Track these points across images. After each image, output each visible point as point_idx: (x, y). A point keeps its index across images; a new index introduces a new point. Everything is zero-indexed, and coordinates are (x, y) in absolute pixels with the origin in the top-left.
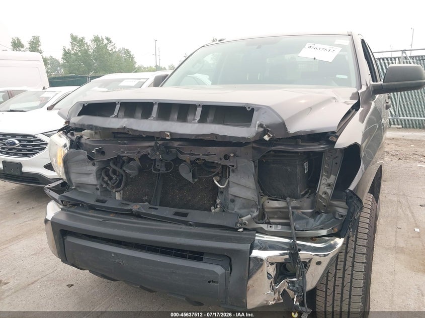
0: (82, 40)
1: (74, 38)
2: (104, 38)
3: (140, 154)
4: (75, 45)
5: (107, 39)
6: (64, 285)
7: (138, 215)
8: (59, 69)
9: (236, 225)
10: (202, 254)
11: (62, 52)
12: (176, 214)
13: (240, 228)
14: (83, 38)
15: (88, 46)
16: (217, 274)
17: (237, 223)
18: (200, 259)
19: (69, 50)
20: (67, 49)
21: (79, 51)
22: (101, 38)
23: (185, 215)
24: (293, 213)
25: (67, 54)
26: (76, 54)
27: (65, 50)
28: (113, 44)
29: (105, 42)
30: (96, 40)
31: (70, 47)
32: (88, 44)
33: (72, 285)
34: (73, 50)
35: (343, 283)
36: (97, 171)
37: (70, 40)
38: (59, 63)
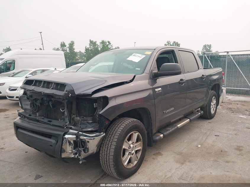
0: (95, 43)
1: (91, 42)
2: (107, 42)
3: (41, 98)
4: (91, 45)
5: (108, 42)
6: (24, 152)
7: (38, 121)
8: (83, 58)
9: (64, 126)
10: (51, 136)
11: (85, 49)
12: (49, 121)
13: (65, 127)
14: (96, 42)
15: (98, 46)
16: (52, 143)
17: (64, 125)
18: (50, 138)
19: (88, 48)
20: (87, 48)
21: (93, 48)
22: (105, 41)
23: (51, 121)
24: (81, 122)
25: (87, 50)
26: (91, 50)
27: (86, 48)
28: (111, 45)
29: (107, 43)
30: (103, 42)
31: (89, 47)
32: (98, 45)
33: (27, 152)
34: (90, 48)
35: (107, 154)
36: (31, 104)
37: (89, 43)
38: (83, 54)
